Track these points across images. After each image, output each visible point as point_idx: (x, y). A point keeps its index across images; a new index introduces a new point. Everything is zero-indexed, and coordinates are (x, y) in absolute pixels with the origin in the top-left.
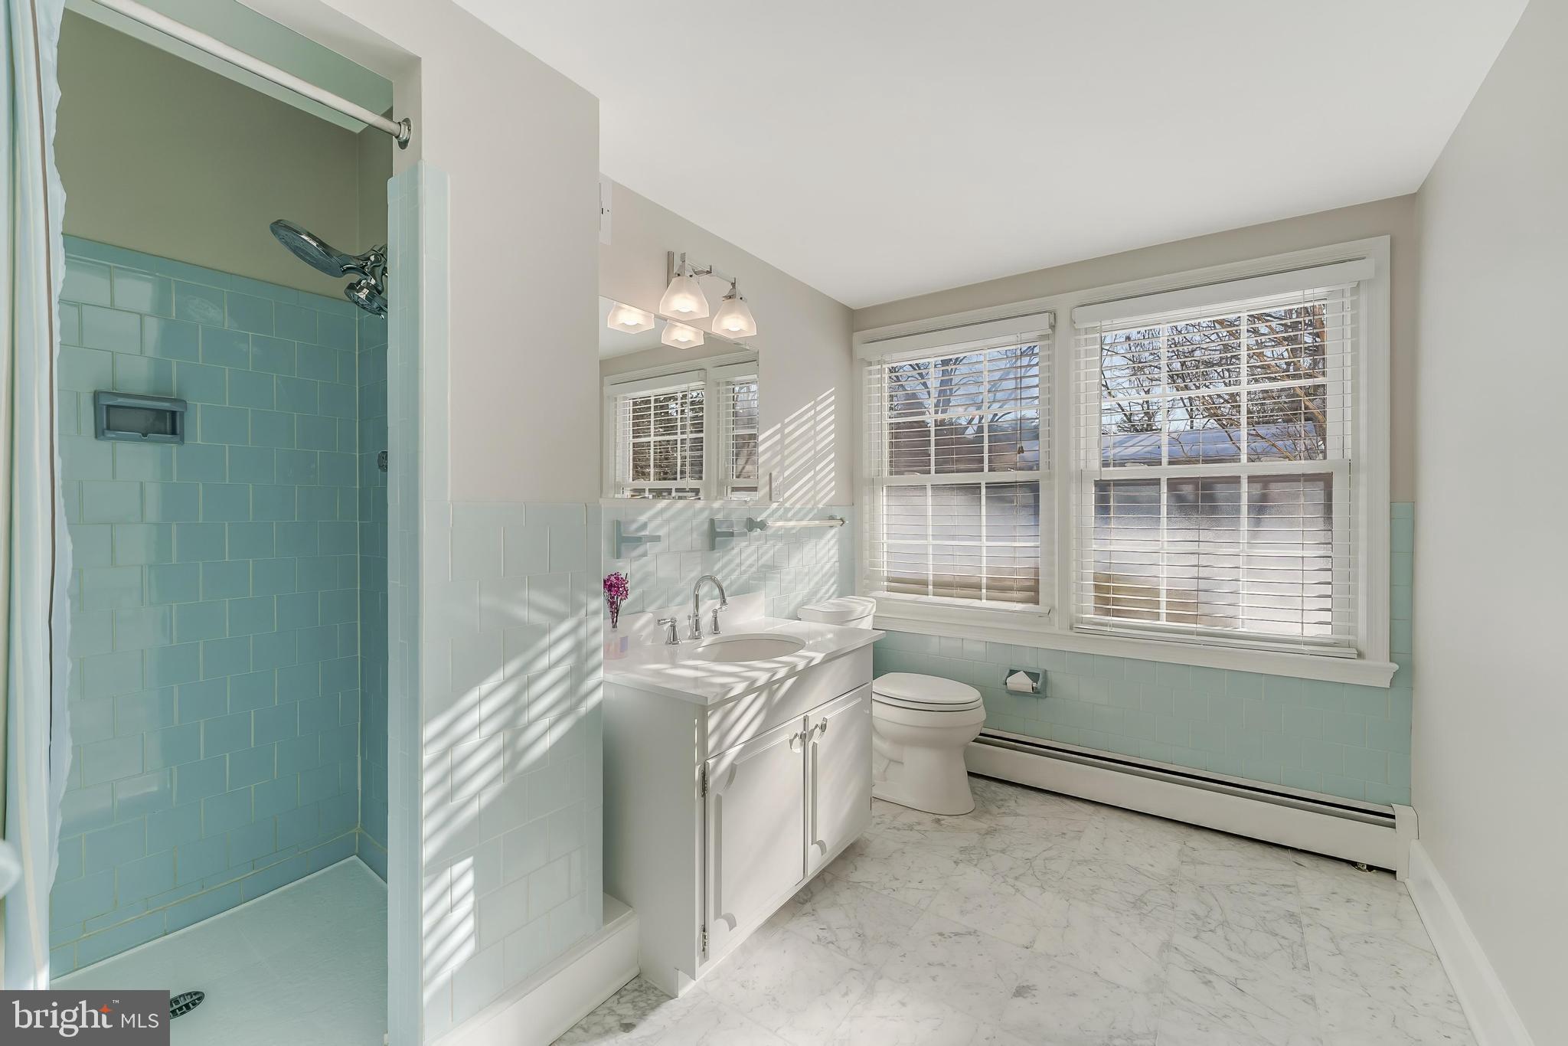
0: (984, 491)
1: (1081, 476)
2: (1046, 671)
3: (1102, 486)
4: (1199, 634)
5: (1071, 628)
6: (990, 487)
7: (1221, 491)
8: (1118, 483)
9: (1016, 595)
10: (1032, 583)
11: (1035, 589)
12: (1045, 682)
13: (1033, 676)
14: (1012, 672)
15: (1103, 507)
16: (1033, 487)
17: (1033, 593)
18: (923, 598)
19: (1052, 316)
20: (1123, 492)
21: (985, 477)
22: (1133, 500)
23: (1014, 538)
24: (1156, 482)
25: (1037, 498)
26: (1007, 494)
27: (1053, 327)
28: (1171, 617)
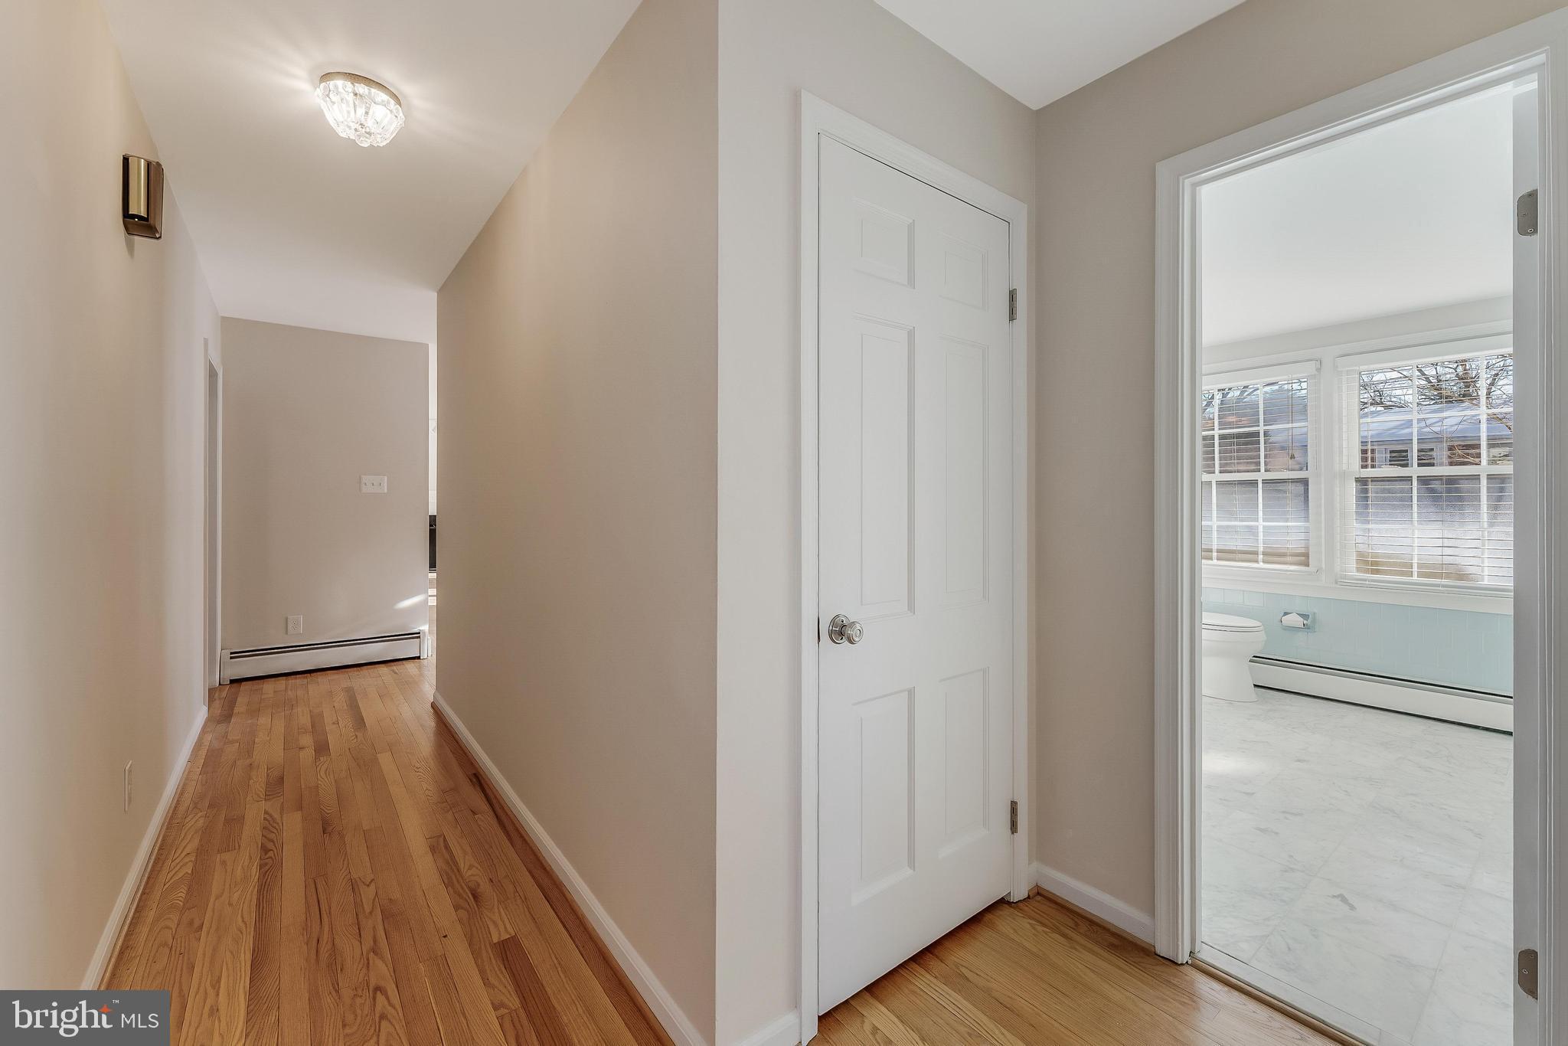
0: (1260, 485)
1: (1343, 475)
2: (1314, 613)
3: (1362, 482)
4: (1444, 586)
5: (1336, 583)
6: (1265, 482)
7: (1464, 485)
8: (1375, 480)
9: (1289, 559)
10: (1303, 551)
11: (1307, 555)
12: (1314, 621)
13: (1305, 616)
14: (1286, 614)
15: (1363, 496)
16: (1305, 482)
17: (1303, 558)
18: (1210, 562)
19: (1319, 362)
20: (1379, 486)
21: (1260, 477)
22: (1389, 491)
23: (1287, 520)
24: (1409, 479)
25: (1306, 491)
26: (1281, 487)
27: (1319, 370)
28: (1420, 575)
